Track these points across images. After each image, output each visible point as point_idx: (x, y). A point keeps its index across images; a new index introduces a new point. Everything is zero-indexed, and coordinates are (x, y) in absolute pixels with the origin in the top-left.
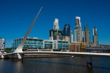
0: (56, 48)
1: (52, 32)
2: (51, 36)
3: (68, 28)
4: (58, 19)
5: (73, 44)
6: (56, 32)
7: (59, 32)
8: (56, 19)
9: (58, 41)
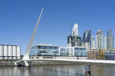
0: (73, 55)
1: (70, 38)
2: (69, 42)
3: (88, 33)
4: (77, 25)
5: (92, 50)
6: (75, 38)
7: (77, 38)
8: (76, 24)
9: (75, 48)
